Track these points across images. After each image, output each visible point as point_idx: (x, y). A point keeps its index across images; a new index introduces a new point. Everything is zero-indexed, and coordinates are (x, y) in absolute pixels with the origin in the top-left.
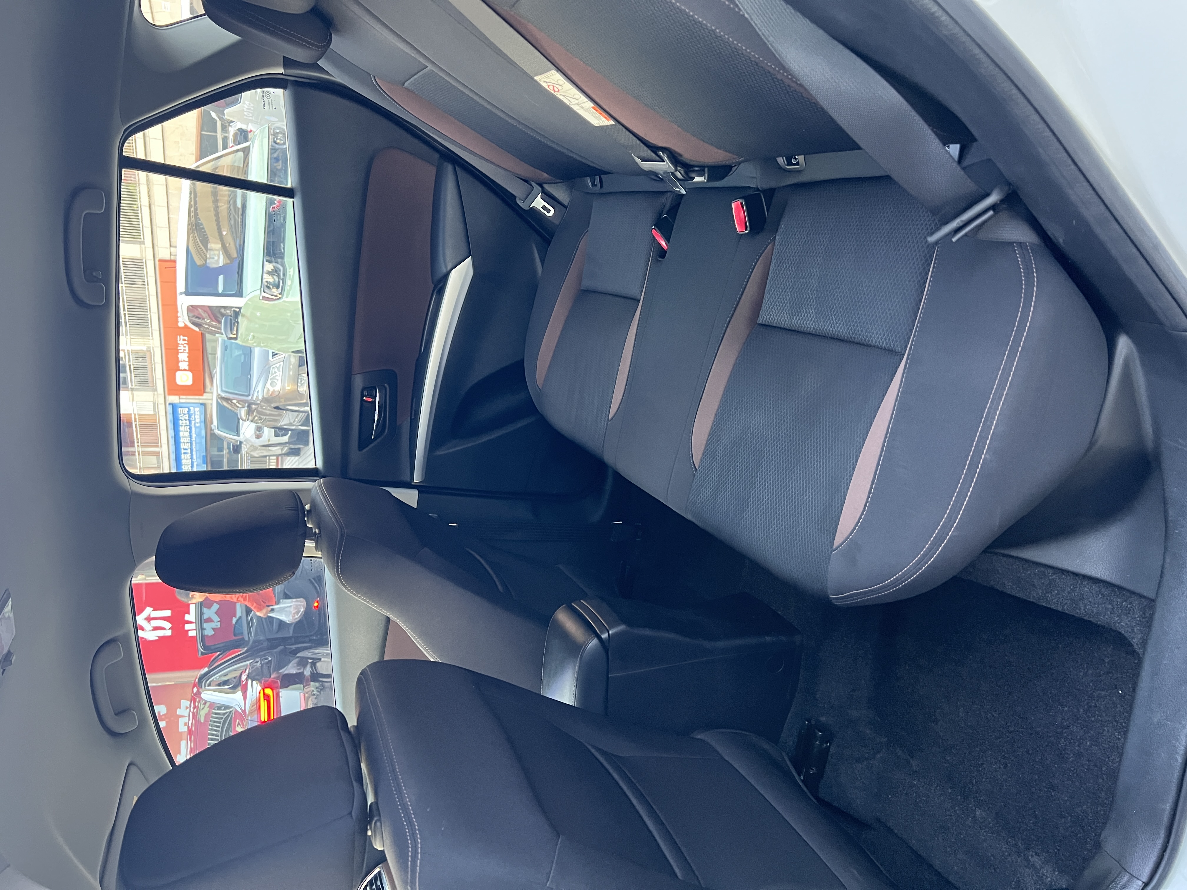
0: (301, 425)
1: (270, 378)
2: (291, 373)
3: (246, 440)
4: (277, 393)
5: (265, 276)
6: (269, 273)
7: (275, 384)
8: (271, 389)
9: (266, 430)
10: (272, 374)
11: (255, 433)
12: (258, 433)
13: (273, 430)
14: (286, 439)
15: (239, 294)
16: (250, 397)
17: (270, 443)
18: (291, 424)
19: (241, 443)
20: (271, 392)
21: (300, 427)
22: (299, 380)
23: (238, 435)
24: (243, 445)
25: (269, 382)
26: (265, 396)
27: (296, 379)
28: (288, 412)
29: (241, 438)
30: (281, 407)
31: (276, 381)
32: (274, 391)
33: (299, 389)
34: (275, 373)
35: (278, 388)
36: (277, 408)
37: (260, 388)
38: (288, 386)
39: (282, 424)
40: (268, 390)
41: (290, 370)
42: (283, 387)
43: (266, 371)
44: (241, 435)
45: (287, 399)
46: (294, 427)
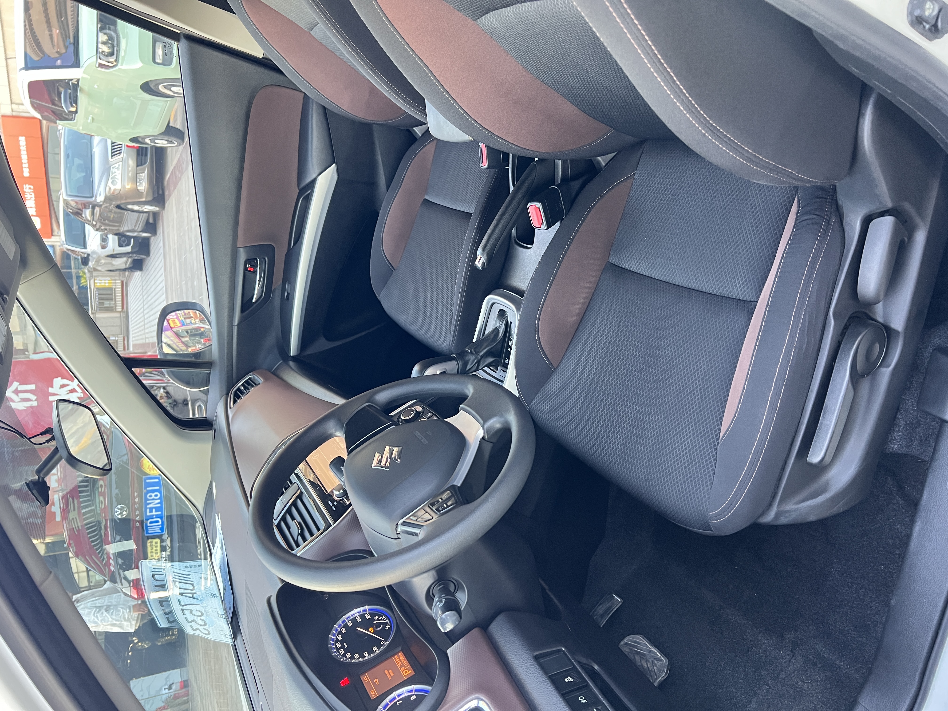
0: (143, 231)
1: (110, 177)
2: (130, 175)
3: (94, 252)
4: (118, 191)
5: (100, 45)
6: (103, 43)
7: (115, 182)
8: (113, 188)
9: (110, 236)
10: (113, 173)
11: (101, 244)
12: (103, 243)
13: (116, 237)
14: (128, 249)
15: (76, 64)
16: (94, 199)
17: (115, 252)
18: (133, 231)
19: (88, 255)
20: (112, 191)
21: (141, 234)
22: (138, 180)
23: (85, 247)
24: (90, 257)
25: (110, 181)
26: (108, 194)
27: (135, 180)
28: (129, 212)
29: (89, 250)
30: (122, 206)
31: (117, 180)
32: (115, 190)
33: (139, 188)
34: (115, 172)
35: (118, 186)
36: (118, 207)
37: (102, 189)
38: (128, 185)
39: (126, 229)
40: (110, 188)
41: (128, 172)
42: (124, 187)
43: (107, 170)
44: (88, 247)
45: (127, 198)
46: (135, 234)
